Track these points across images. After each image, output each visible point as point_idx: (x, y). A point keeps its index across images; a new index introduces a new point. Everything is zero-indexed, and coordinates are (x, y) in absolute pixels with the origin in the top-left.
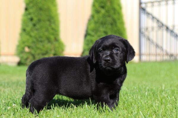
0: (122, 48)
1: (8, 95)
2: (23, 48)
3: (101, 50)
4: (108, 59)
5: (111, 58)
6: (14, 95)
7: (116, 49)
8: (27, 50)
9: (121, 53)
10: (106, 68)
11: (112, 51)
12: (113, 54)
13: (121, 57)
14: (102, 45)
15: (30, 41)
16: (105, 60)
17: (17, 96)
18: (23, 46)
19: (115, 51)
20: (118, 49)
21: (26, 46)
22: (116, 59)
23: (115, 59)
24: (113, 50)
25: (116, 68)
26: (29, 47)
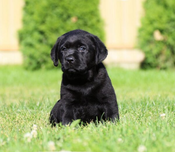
0: (89, 46)
1: (127, 129)
2: (152, 34)
3: (64, 47)
4: (71, 59)
5: (75, 58)
6: (139, 128)
7: (81, 48)
8: (158, 36)
9: (87, 53)
10: (68, 69)
11: (77, 50)
12: (78, 53)
13: (87, 57)
14: (66, 42)
15: (165, 19)
16: (68, 60)
17: (145, 130)
18: (150, 29)
19: (81, 50)
20: (85, 48)
21: (156, 29)
22: (81, 60)
23: (79, 60)
24: (79, 49)
25: (80, 70)
26: (162, 31)
